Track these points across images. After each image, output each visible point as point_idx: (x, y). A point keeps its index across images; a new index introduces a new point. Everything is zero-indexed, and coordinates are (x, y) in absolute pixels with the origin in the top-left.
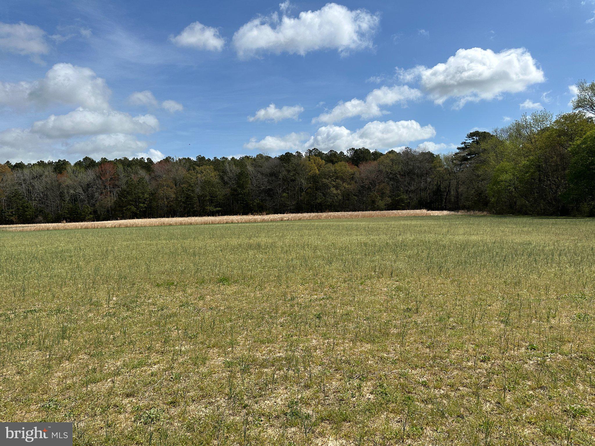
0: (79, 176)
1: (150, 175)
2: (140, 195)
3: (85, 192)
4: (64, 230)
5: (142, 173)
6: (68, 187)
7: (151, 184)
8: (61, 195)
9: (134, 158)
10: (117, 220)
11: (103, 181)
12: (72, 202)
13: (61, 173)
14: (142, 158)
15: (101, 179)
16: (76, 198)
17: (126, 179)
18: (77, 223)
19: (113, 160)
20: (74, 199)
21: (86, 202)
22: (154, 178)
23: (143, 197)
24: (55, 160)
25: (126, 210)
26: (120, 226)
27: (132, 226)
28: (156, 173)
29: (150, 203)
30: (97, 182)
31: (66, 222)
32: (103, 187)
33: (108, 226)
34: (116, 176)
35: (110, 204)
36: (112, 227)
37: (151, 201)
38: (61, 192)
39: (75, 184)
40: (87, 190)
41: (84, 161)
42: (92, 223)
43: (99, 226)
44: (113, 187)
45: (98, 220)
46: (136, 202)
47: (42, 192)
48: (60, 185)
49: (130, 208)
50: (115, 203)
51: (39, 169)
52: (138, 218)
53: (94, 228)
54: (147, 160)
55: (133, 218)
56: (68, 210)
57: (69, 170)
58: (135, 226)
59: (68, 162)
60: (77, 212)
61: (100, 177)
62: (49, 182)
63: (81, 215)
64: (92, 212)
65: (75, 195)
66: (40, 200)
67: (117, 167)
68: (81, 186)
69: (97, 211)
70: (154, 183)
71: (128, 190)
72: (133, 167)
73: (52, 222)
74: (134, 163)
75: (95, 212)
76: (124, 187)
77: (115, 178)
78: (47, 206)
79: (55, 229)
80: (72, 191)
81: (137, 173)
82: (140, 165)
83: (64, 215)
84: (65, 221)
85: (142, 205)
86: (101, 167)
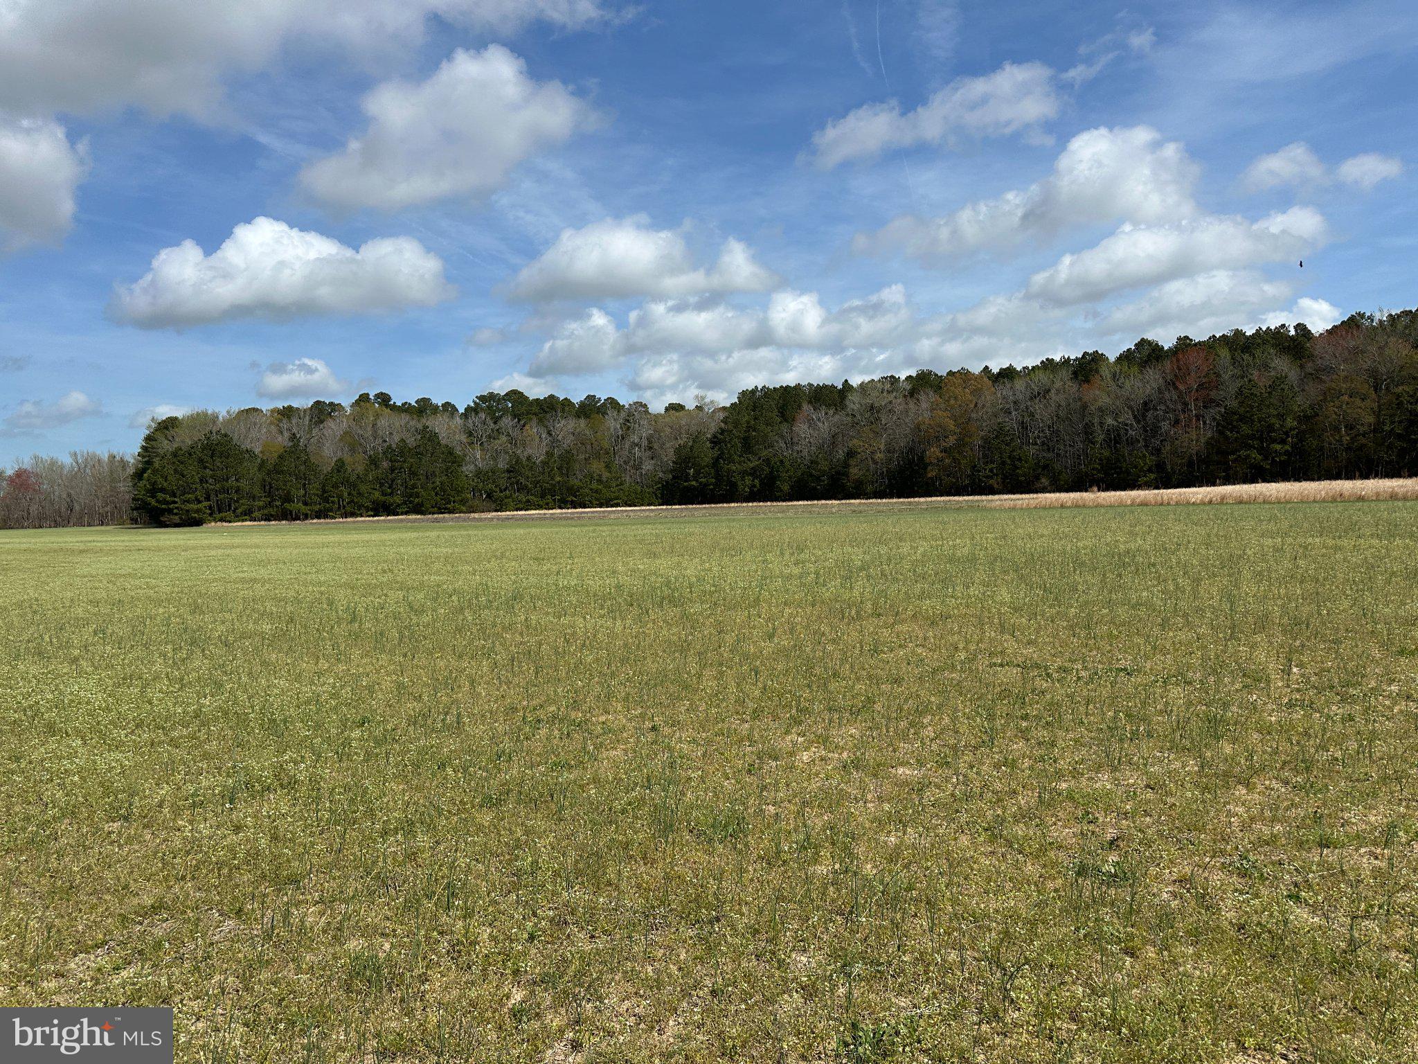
0: (1128, 385)
1: (1302, 367)
2: (1273, 420)
3: (1138, 422)
4: (1096, 507)
5: (1282, 365)
6: (1102, 411)
7: (1303, 390)
8: (1088, 431)
9: (1260, 329)
10: (1214, 484)
11: (1181, 392)
12: (1109, 446)
13: (1087, 381)
14: (1283, 326)
15: (1176, 388)
16: (1119, 435)
17: (1239, 383)
18: (1123, 493)
19: (1205, 338)
20: (1115, 438)
21: (1142, 443)
22: (1312, 374)
23: (1282, 426)
24: (1075, 354)
25: (1234, 461)
26: (1223, 500)
27: (1252, 501)
28: (1319, 362)
29: (1301, 441)
30: (1167, 396)
31: (1099, 491)
32: (1180, 407)
33: (1193, 500)
34: (1213, 376)
35: (1194, 448)
36: (1203, 503)
37: (1301, 436)
38: (1087, 424)
39: (1118, 403)
40: (1144, 416)
41: (1137, 349)
42: (1156, 491)
43: (1172, 499)
44: (1204, 407)
45: (1168, 485)
46: (1261, 439)
47: (1049, 427)
48: (1085, 407)
49: (1248, 456)
50: (1207, 443)
51: (1043, 377)
52: (1265, 481)
53: (1162, 504)
54: (1296, 331)
55: (1253, 481)
56: (1100, 464)
57: (1105, 372)
58: (1261, 500)
59: (1102, 354)
60: (1121, 468)
61: (1174, 384)
62: (1063, 404)
63: (1128, 473)
64: (1152, 466)
65: (1116, 429)
66: (1043, 443)
67: (1216, 354)
68: (1130, 408)
69: (1164, 463)
70: (1313, 390)
71: (1242, 410)
72: (1258, 352)
73: (1067, 491)
74: (1260, 341)
75: (1160, 467)
76: (1233, 404)
77: (1210, 383)
78: (1058, 455)
79: (1077, 506)
80: (1110, 421)
81: (1266, 366)
82: (1275, 346)
83: (1093, 475)
84: (1095, 489)
85: (1278, 447)
86: (1178, 360)
